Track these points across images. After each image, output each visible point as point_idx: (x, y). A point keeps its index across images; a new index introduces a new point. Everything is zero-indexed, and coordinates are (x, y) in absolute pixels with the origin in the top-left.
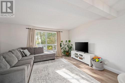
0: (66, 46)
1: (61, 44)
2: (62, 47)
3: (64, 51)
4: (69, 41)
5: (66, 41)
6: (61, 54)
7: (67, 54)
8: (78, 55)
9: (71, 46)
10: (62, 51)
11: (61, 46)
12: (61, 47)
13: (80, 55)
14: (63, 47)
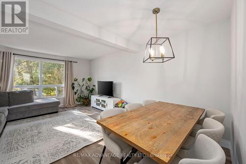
0: (84, 88)
1: (73, 84)
2: (75, 90)
3: (80, 97)
4: (90, 80)
5: (84, 79)
6: (75, 103)
7: (85, 102)
8: (101, 101)
9: (93, 87)
10: (76, 96)
11: (73, 88)
12: (73, 90)
13: (102, 101)
14: (77, 90)
